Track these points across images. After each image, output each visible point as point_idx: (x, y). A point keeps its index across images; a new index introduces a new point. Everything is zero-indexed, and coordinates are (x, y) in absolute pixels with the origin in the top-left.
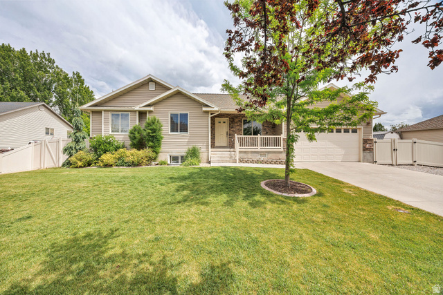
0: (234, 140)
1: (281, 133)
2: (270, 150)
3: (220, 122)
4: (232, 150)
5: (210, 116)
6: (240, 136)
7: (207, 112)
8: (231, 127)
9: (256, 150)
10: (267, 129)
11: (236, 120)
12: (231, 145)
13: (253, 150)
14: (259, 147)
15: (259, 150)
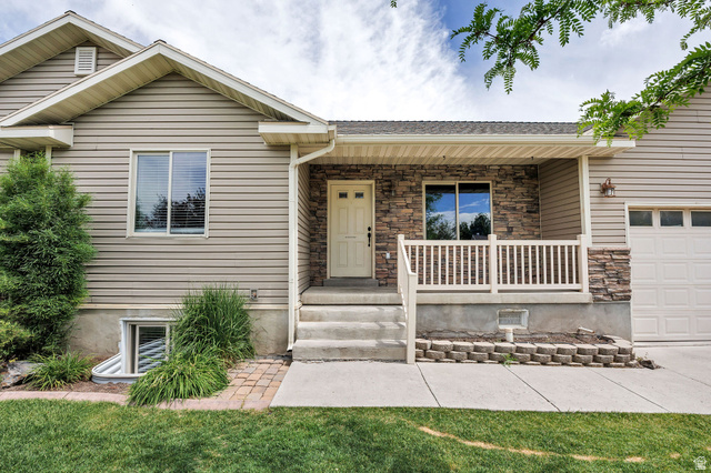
0: (394, 258)
1: (576, 231)
2: (540, 298)
3: (343, 195)
4: (385, 296)
5: (295, 161)
6: (417, 243)
7: (281, 148)
8: (382, 212)
9: (484, 298)
10: (511, 218)
11: (401, 186)
12: (385, 278)
13: (472, 298)
14: (495, 286)
15: (495, 298)
